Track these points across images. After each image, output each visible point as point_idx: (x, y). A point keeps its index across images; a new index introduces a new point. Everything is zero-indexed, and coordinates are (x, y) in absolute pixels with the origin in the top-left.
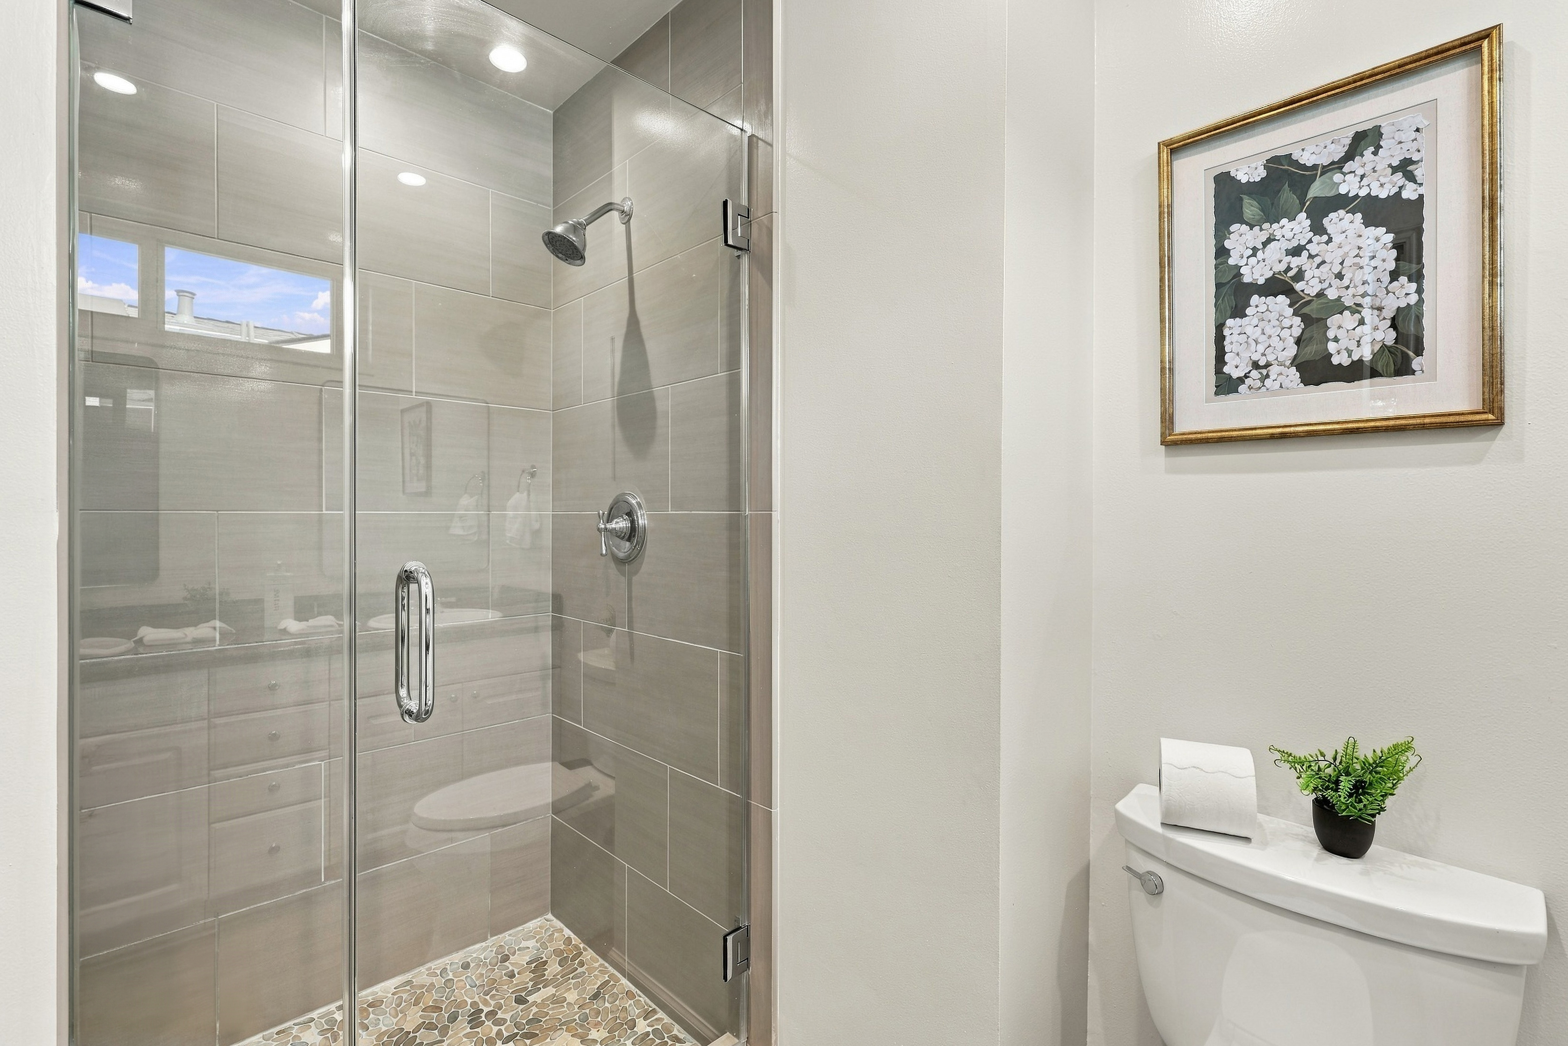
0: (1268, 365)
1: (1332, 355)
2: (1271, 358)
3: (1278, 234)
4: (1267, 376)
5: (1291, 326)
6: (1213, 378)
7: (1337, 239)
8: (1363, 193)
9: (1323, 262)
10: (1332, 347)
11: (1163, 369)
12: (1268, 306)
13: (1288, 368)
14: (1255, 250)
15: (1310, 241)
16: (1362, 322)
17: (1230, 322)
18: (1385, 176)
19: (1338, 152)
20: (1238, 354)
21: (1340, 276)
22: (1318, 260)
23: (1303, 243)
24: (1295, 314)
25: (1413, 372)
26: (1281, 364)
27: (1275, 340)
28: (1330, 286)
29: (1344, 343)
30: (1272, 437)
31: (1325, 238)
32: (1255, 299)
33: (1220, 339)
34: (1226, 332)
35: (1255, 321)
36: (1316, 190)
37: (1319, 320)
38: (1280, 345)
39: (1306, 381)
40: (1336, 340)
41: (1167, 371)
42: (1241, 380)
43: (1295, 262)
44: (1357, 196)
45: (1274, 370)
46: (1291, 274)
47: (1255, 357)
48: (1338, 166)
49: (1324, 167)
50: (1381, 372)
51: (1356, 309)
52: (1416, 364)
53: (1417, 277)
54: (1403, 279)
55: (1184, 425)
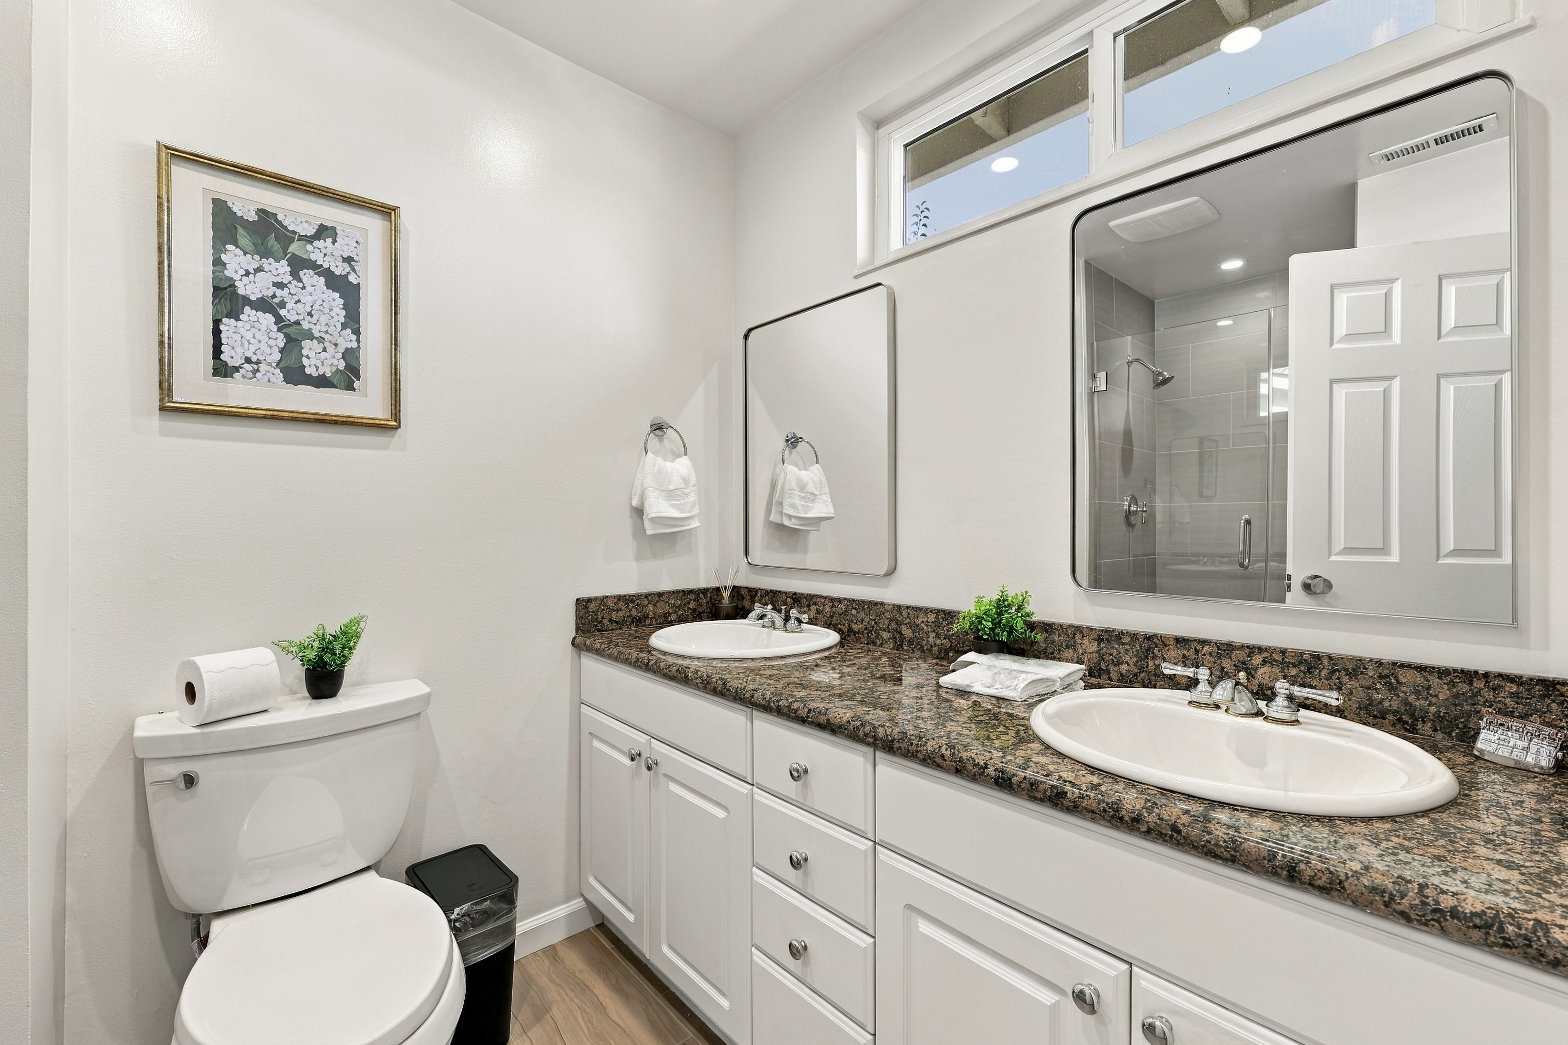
0: (258, 362)
1: (305, 367)
2: (261, 358)
3: (266, 267)
4: (258, 370)
5: (276, 339)
6: (211, 362)
7: (309, 289)
8: (326, 266)
9: (299, 301)
10: (305, 361)
11: (161, 343)
12: (258, 318)
13: (275, 369)
14: (247, 273)
15: (290, 282)
16: (325, 350)
17: (225, 320)
18: (339, 261)
19: (310, 231)
20: (233, 348)
21: (310, 314)
22: (296, 298)
23: (285, 282)
24: (279, 330)
25: (354, 390)
26: (270, 364)
27: (264, 347)
28: (304, 319)
29: (313, 361)
30: (265, 417)
31: (301, 285)
32: (247, 309)
33: (217, 333)
34: (222, 327)
35: (248, 326)
36: (294, 248)
37: (296, 340)
38: (268, 350)
39: (288, 380)
40: (308, 357)
41: (164, 345)
42: (237, 369)
43: (279, 293)
44: (321, 266)
45: (263, 367)
46: (276, 300)
47: (248, 355)
48: (310, 239)
49: (300, 236)
50: (336, 384)
51: (321, 340)
52: (356, 384)
53: (357, 332)
54: (349, 331)
55: (181, 396)
